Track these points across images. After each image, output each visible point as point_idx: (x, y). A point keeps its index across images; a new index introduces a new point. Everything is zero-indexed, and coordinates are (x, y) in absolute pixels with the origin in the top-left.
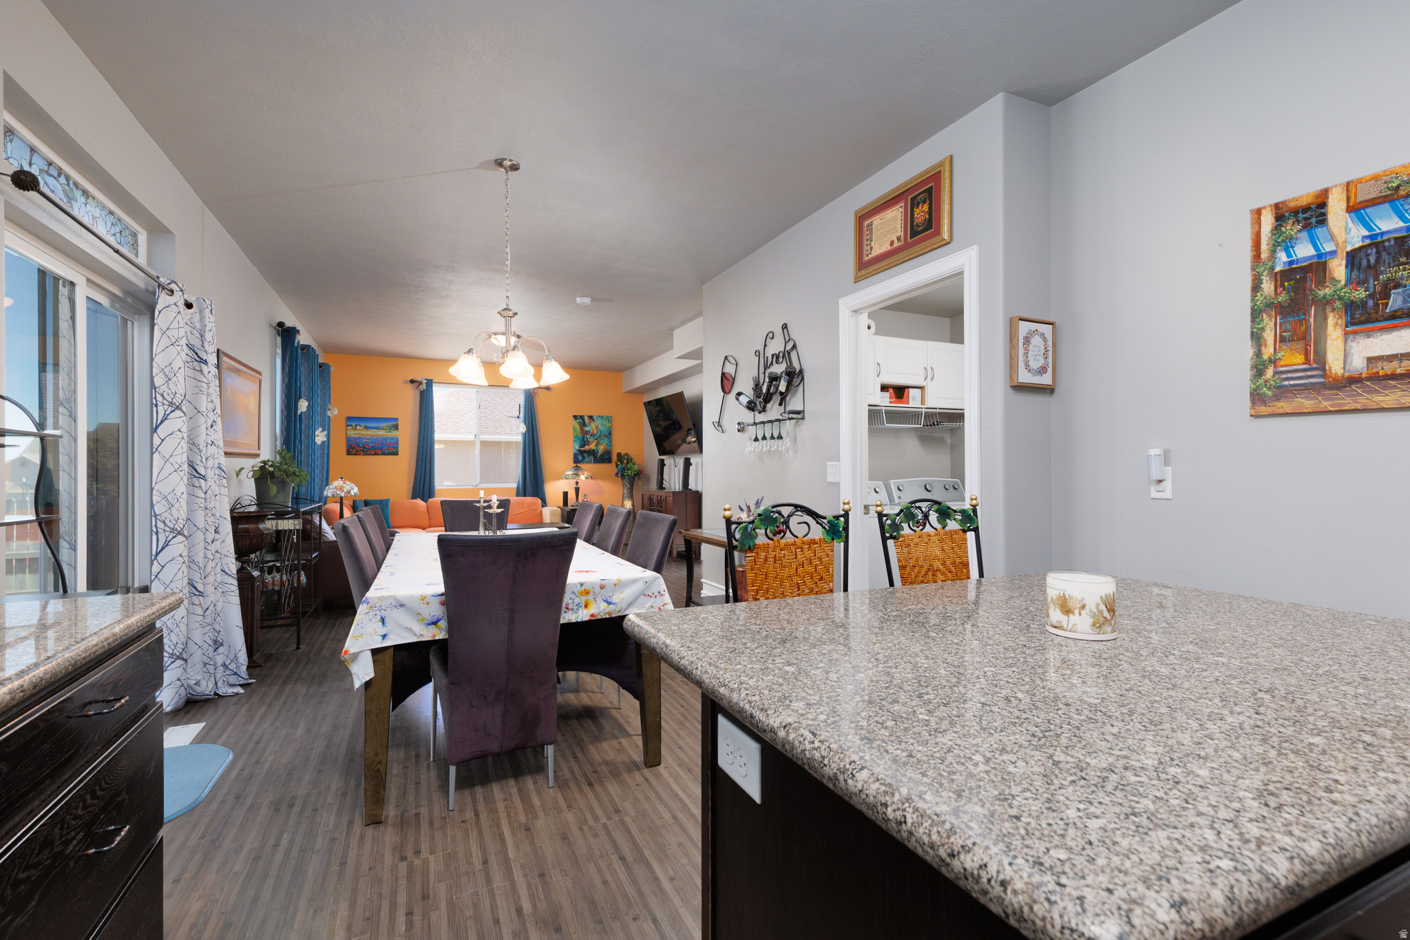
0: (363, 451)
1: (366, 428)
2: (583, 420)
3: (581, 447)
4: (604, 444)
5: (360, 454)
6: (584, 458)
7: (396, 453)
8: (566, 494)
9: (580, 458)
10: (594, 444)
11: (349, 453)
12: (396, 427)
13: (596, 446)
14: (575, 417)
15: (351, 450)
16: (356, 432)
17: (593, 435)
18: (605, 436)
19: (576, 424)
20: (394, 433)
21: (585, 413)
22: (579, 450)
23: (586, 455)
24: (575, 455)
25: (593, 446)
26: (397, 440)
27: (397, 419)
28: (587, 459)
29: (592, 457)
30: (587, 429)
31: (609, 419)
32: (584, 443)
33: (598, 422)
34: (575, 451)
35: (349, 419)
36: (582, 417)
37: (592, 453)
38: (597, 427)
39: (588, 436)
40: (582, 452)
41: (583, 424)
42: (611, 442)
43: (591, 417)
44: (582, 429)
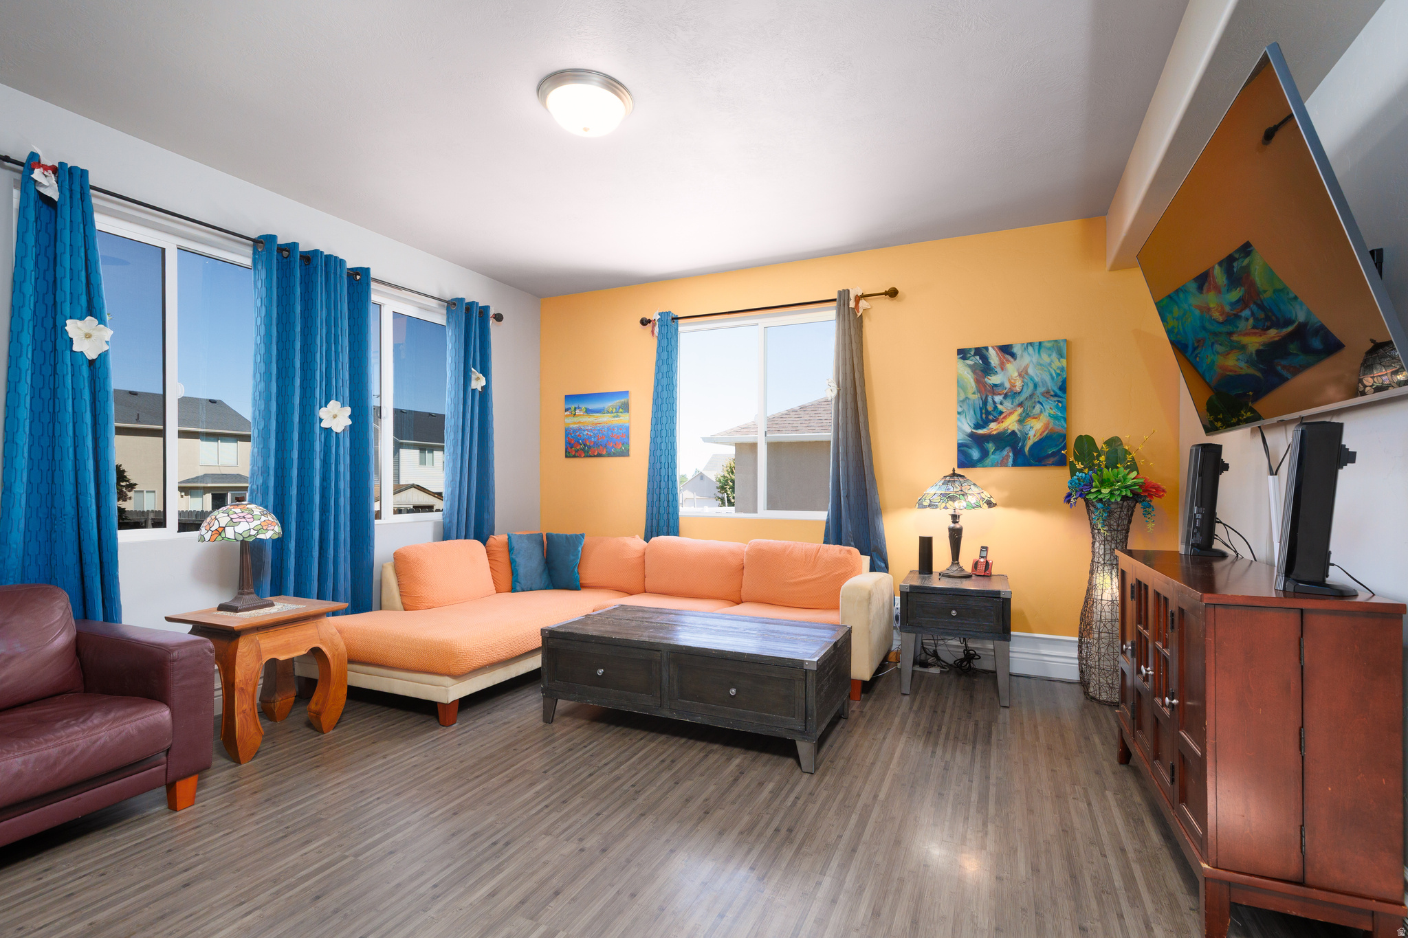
0: (583, 449)
1: (588, 411)
2: (985, 359)
3: (977, 426)
4: (1044, 418)
5: (579, 456)
6: (985, 454)
7: (625, 454)
8: (926, 545)
9: (975, 454)
10: (1015, 417)
11: (568, 455)
12: (626, 408)
13: (1021, 421)
14: (963, 354)
15: (569, 450)
16: (576, 419)
17: (1011, 395)
18: (1047, 394)
19: (965, 372)
20: (623, 419)
21: (990, 339)
22: (972, 436)
23: (991, 447)
24: (962, 449)
25: (1010, 423)
26: (628, 429)
27: (627, 393)
28: (993, 457)
29: (1008, 453)
30: (994, 380)
31: (1061, 348)
32: (986, 415)
33: (1026, 360)
34: (961, 437)
35: (569, 398)
36: (981, 352)
37: (1009, 441)
38: (1023, 374)
39: (998, 399)
40: (979, 440)
41: (985, 368)
42: (1064, 409)
43: (1006, 350)
44: (980, 383)
